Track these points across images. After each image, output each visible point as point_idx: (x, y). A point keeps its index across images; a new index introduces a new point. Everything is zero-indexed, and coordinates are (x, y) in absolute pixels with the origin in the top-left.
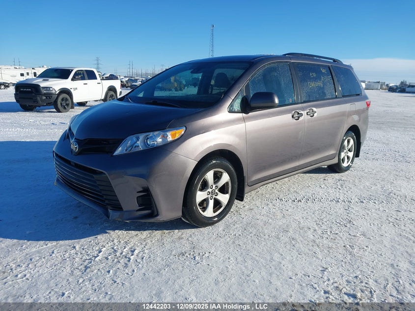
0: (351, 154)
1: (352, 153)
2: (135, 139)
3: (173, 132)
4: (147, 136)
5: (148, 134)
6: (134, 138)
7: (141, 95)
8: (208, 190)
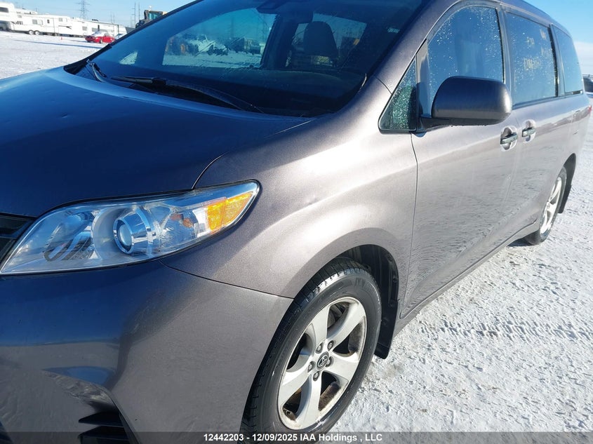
0: (553, 208)
1: (556, 205)
2: (79, 219)
3: (217, 205)
4: (121, 212)
5: (122, 206)
6: (75, 215)
7: (130, 60)
8: (311, 359)
